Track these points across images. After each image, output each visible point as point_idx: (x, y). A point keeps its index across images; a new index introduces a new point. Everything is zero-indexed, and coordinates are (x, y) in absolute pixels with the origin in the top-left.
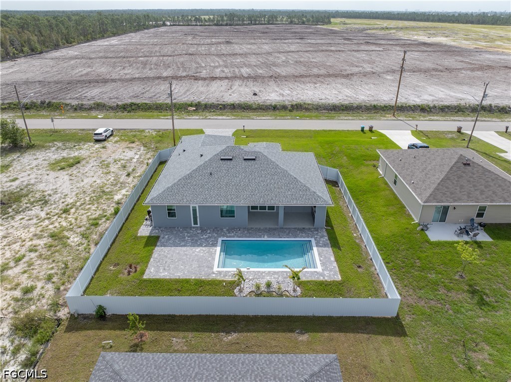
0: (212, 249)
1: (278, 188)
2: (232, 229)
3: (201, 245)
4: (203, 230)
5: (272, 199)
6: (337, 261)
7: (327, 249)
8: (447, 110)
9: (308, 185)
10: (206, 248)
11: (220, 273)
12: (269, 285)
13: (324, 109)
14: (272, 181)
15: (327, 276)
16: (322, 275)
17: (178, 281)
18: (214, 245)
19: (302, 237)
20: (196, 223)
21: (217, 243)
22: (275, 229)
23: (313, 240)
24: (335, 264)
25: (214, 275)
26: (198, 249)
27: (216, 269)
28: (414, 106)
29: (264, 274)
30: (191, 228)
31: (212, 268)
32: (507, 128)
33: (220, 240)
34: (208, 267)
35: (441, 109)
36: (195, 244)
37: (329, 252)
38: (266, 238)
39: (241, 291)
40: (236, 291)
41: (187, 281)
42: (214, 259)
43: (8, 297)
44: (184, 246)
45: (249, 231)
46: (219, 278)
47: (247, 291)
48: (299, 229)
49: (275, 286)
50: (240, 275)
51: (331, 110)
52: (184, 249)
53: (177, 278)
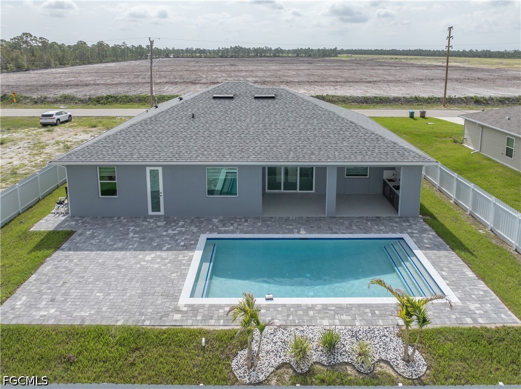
0: (183, 256)
1: (323, 136)
2: (231, 218)
3: (159, 248)
4: (169, 220)
5: (313, 153)
6: (481, 277)
7: (445, 253)
10: (170, 253)
11: (194, 309)
12: (331, 344)
14: (309, 126)
15: (481, 316)
17: (73, 333)
18: (190, 246)
19: (379, 231)
20: (156, 207)
21: (196, 244)
23: (406, 237)
24: (482, 285)
25: (177, 316)
26: (150, 256)
27: (184, 300)
29: (311, 313)
30: (146, 217)
31: (176, 299)
33: (203, 238)
34: (166, 295)
36: (146, 244)
37: (452, 258)
38: (303, 234)
39: (252, 362)
40: (239, 361)
41: (99, 333)
42: (183, 277)
44: (121, 249)
46: (192, 324)
47: (267, 363)
52: (119, 254)
53: (77, 323)
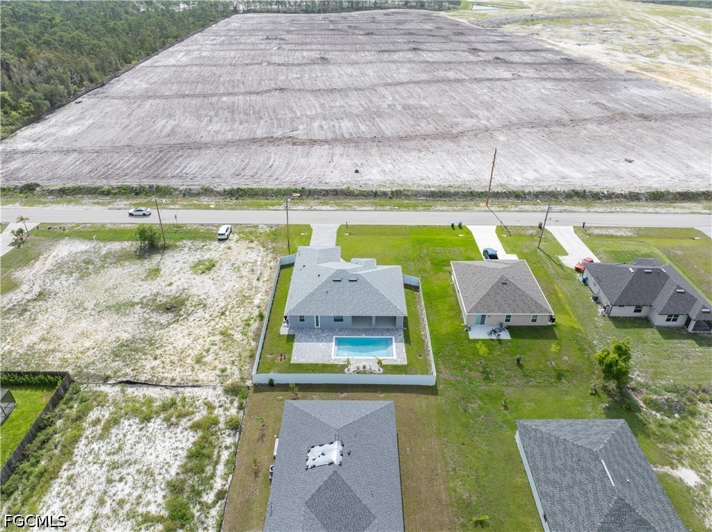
0: (330, 344)
2: (341, 330)
3: (322, 341)
4: (323, 330)
6: (406, 352)
7: (401, 344)
8: (541, 196)
9: (392, 301)
10: (326, 343)
11: (336, 359)
12: (364, 367)
13: (423, 196)
15: (399, 362)
16: (396, 361)
17: (311, 365)
18: (331, 341)
19: (387, 335)
20: (317, 325)
22: (370, 330)
23: (393, 338)
24: (405, 354)
25: (332, 361)
26: (321, 344)
27: (333, 357)
28: (510, 192)
29: (361, 360)
30: (314, 328)
31: (331, 357)
32: (584, 224)
33: (334, 337)
34: (328, 356)
35: (536, 195)
36: (318, 340)
37: (403, 345)
38: (364, 336)
39: (349, 370)
40: (346, 370)
41: (317, 365)
42: (331, 351)
43: (213, 374)
44: (312, 341)
45: (353, 331)
46: (335, 363)
47: (352, 370)
48: (385, 330)
49: (368, 368)
50: (348, 361)
51: (430, 197)
52: (312, 343)
53: (311, 363)
